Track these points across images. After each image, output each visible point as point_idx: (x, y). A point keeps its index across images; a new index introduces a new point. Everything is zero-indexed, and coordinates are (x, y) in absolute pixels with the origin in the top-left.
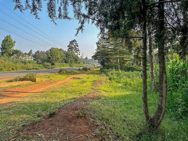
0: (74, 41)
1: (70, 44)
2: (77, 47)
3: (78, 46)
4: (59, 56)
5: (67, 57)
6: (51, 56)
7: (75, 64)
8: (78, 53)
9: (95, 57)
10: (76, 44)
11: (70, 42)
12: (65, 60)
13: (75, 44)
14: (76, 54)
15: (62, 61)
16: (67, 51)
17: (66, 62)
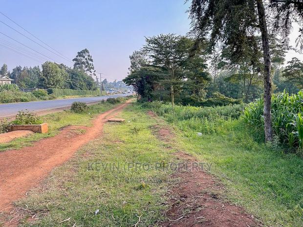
0: (86, 51)
1: (77, 57)
2: (90, 62)
3: (92, 60)
4: (59, 76)
5: (72, 78)
6: (46, 76)
7: (88, 91)
8: (93, 73)
9: (128, 81)
10: (89, 56)
11: (78, 53)
12: (70, 83)
13: (86, 57)
14: (89, 73)
15: (65, 86)
16: (72, 68)
17: (72, 88)
